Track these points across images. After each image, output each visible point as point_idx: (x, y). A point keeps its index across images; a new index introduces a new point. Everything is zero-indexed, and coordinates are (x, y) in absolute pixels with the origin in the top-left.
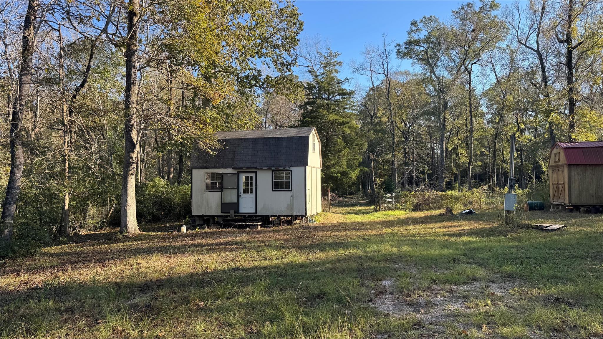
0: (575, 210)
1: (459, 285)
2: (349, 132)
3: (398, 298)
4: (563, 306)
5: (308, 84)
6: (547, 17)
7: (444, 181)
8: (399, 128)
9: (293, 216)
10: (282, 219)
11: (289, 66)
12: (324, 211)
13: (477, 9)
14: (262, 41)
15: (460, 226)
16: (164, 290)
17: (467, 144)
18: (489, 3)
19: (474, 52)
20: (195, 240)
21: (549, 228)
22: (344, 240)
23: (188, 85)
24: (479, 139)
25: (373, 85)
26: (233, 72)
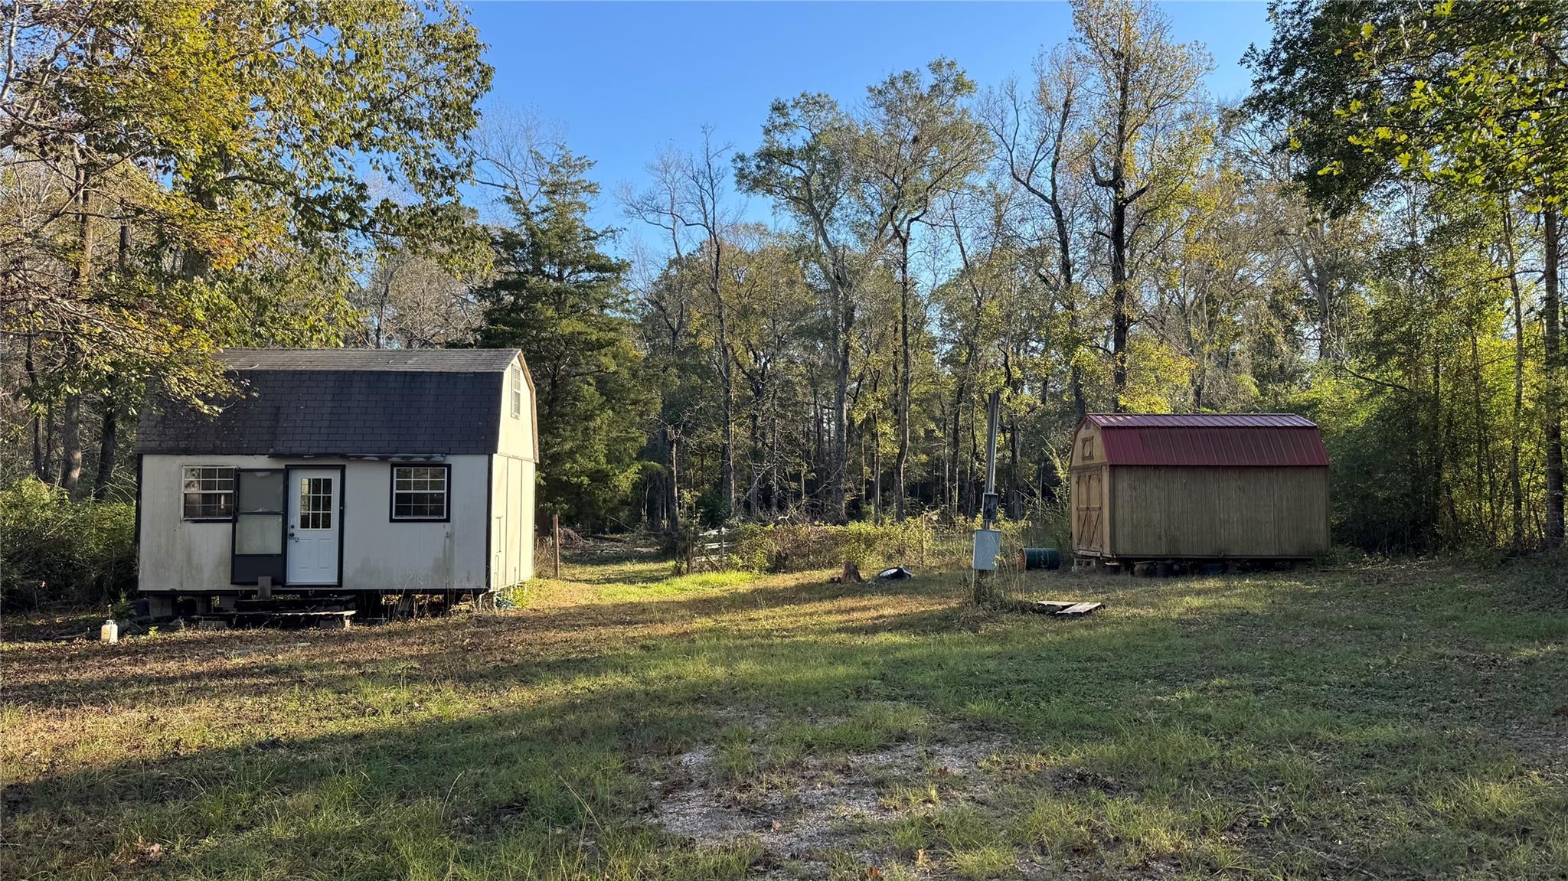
0: (1123, 568)
1: (867, 753)
2: (613, 368)
3: (720, 796)
4: (1093, 792)
5: (504, 233)
6: (1076, 126)
7: (842, 499)
8: (740, 366)
9: (451, 591)
10: (417, 601)
11: (449, 181)
12: (539, 576)
13: (925, 90)
14: (374, 107)
15: (876, 608)
16: (31, 815)
17: (896, 412)
18: (951, 79)
19: (915, 191)
20: (144, 663)
21: (1069, 611)
22: (592, 651)
23: (139, 211)
24: (922, 401)
25: (678, 253)
26: (284, 184)
